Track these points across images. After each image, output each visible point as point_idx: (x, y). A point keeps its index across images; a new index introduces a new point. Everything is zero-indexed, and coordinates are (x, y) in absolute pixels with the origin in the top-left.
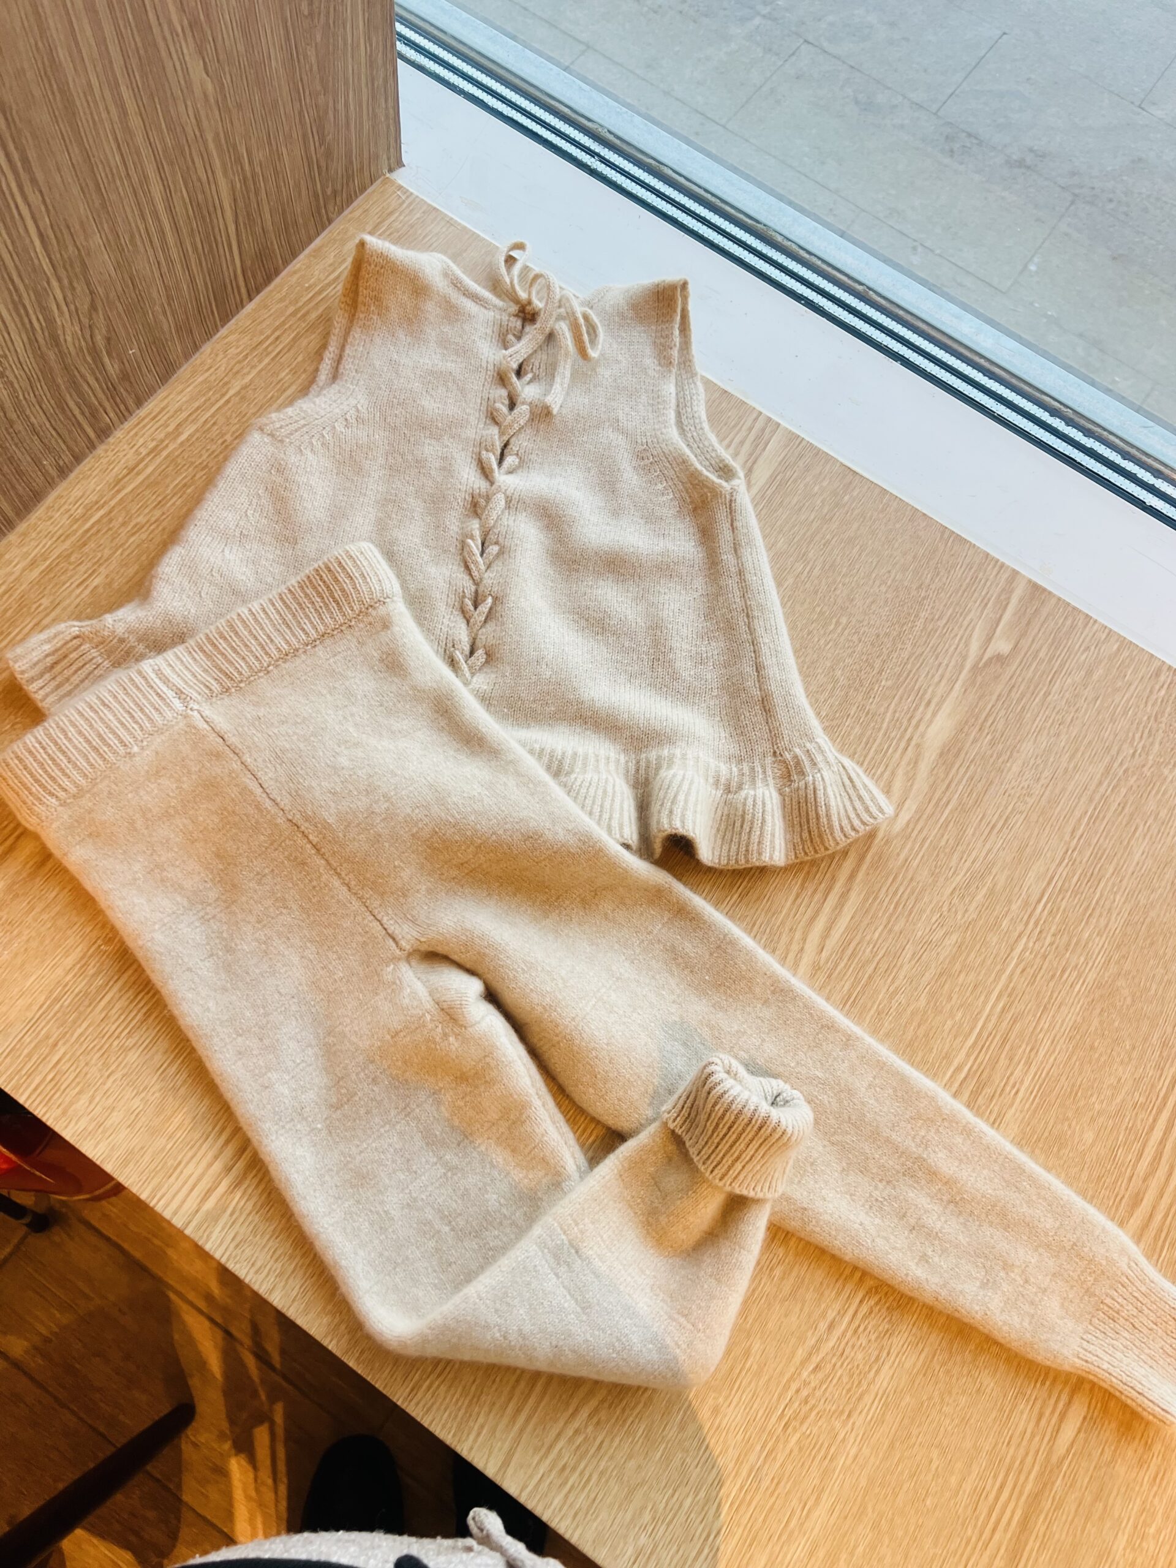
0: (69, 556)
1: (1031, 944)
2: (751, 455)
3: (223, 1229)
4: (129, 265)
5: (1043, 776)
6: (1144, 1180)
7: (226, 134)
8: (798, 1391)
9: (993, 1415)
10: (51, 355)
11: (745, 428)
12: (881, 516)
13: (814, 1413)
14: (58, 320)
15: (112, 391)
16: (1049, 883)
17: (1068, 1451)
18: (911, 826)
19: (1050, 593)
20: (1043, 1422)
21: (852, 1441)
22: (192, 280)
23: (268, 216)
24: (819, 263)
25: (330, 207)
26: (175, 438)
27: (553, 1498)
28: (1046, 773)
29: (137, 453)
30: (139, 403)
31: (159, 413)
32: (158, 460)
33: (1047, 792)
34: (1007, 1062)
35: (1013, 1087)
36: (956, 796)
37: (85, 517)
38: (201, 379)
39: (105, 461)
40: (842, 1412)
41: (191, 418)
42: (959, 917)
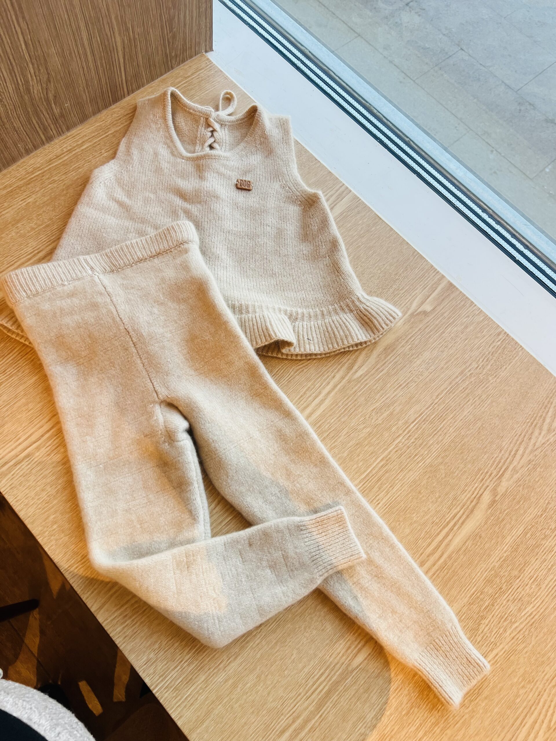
0: (21, 187)
1: (403, 440)
2: (334, 202)
3: (7, 480)
4: (68, 66)
5: (431, 368)
6: (428, 556)
7: (121, 17)
9: (327, 642)
10: (26, 97)
11: (335, 189)
12: (387, 240)
14: (30, 82)
15: (55, 121)
16: (419, 416)
17: (357, 667)
18: (362, 377)
19: (457, 289)
20: (349, 651)
21: (258, 636)
22: (100, 79)
23: (140, 58)
24: (391, 125)
25: (174, 62)
26: (80, 147)
27: (117, 628)
28: (432, 367)
29: (62, 150)
30: (68, 129)
31: (77, 135)
32: (70, 155)
33: (430, 376)
34: (378, 489)
35: (377, 501)
36: (387, 369)
37: (32, 172)
38: (99, 124)
39: (47, 151)
41: (90, 140)
42: (373, 421)
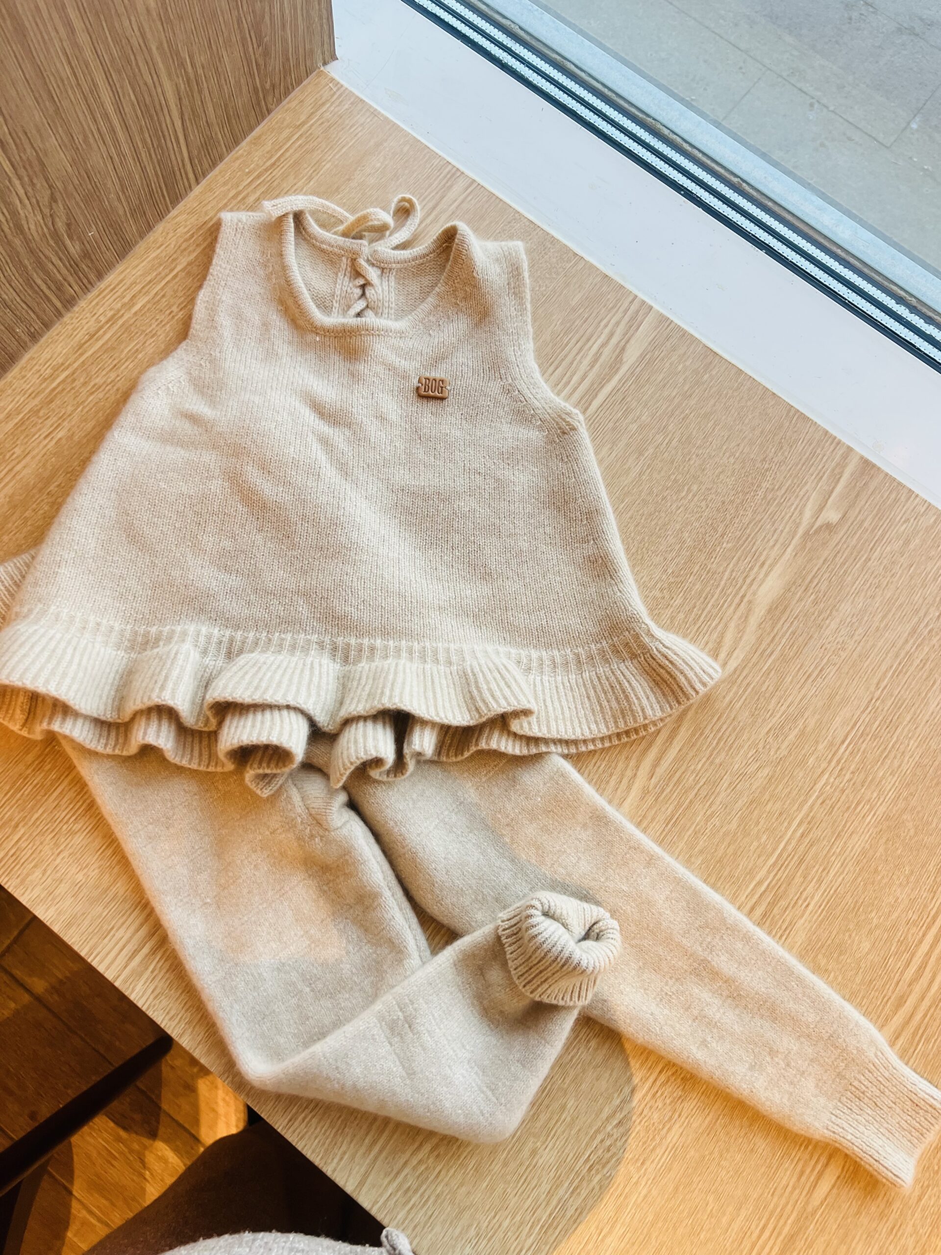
0: (39, 411)
1: (832, 780)
2: (625, 334)
4: (85, 163)
5: (857, 633)
6: (910, 985)
7: (169, 42)
8: (602, 1141)
9: (763, 1170)
10: (17, 242)
11: (621, 310)
12: (736, 394)
13: (614, 1159)
14: (21, 212)
15: (74, 267)
16: (852, 728)
17: (822, 1204)
18: (738, 673)
19: (879, 469)
20: (803, 1179)
21: (643, 1183)
22: (143, 169)
23: (211, 109)
24: (700, 155)
25: (270, 99)
26: (130, 309)
27: (398, 1214)
28: (860, 631)
29: (98, 321)
30: (100, 276)
31: (118, 285)
32: (116, 327)
33: (859, 648)
34: (802, 879)
35: (805, 900)
36: (780, 648)
37: (52, 377)
38: (154, 255)
39: (70, 327)
40: (638, 1159)
41: (144, 291)
42: (772, 753)
